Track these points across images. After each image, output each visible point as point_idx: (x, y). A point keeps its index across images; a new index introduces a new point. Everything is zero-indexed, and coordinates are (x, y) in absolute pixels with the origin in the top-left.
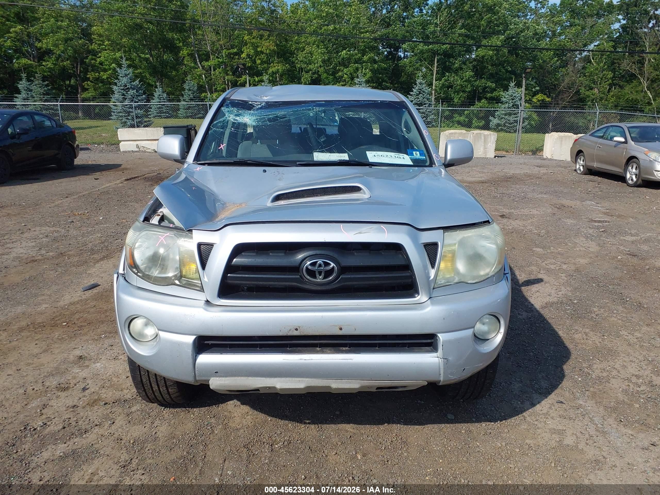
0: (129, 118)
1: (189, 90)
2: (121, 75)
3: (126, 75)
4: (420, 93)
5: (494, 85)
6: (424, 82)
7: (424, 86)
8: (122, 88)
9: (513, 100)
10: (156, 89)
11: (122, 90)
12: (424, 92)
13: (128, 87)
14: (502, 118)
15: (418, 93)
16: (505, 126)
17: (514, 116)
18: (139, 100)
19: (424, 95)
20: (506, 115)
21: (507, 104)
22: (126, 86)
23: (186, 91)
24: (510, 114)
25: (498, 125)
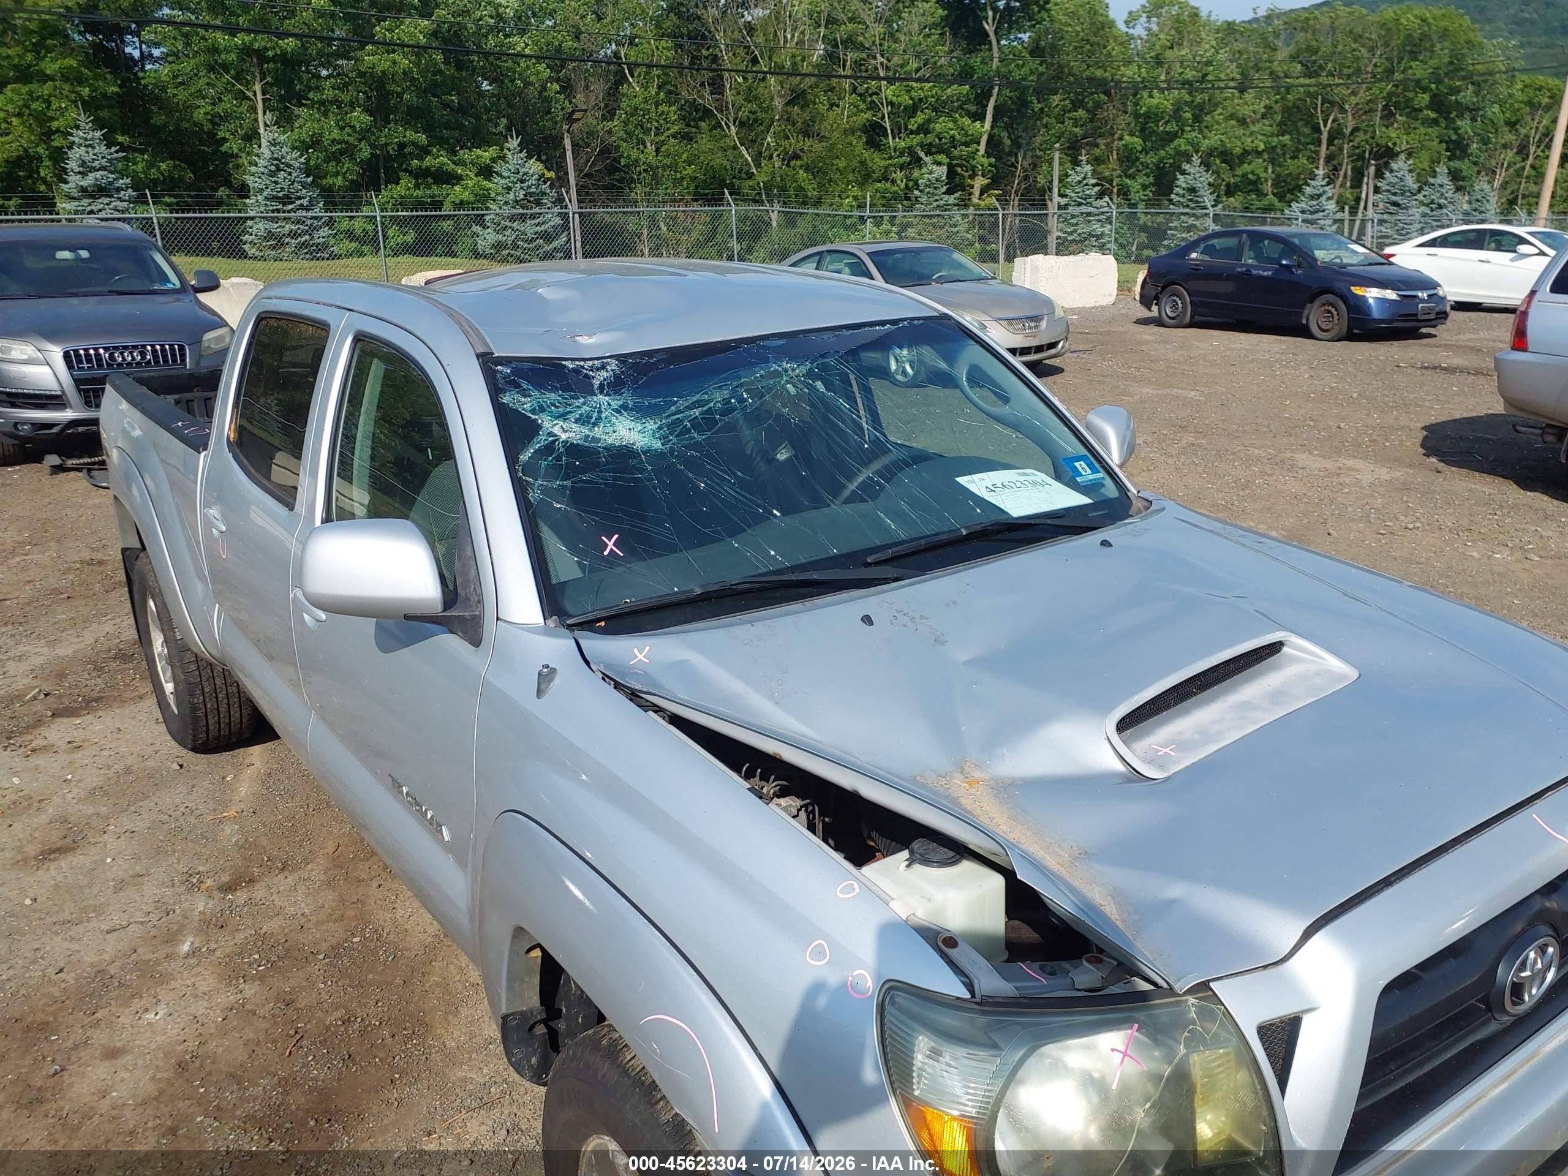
4: (279, 170)
5: (423, 139)
6: (282, 138)
7: (284, 150)
9: (522, 181)
12: (289, 166)
14: (505, 228)
15: (273, 168)
16: (515, 246)
17: (533, 222)
19: (290, 174)
20: (512, 218)
21: (512, 193)
24: (523, 218)
25: (499, 246)
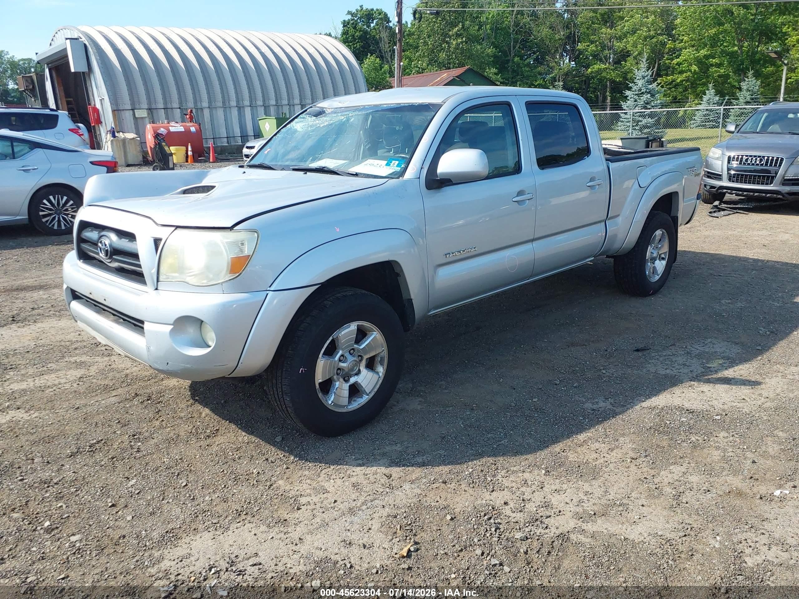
0: (637, 128)
1: (748, 90)
2: (638, 78)
3: (644, 77)
8: (637, 92)
10: (707, 92)
11: (636, 95)
13: (642, 91)
18: (653, 106)
22: (640, 90)
23: (744, 92)
